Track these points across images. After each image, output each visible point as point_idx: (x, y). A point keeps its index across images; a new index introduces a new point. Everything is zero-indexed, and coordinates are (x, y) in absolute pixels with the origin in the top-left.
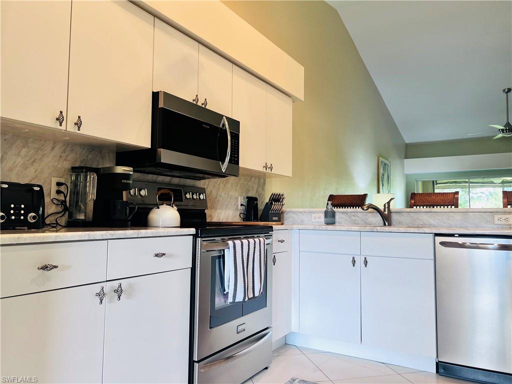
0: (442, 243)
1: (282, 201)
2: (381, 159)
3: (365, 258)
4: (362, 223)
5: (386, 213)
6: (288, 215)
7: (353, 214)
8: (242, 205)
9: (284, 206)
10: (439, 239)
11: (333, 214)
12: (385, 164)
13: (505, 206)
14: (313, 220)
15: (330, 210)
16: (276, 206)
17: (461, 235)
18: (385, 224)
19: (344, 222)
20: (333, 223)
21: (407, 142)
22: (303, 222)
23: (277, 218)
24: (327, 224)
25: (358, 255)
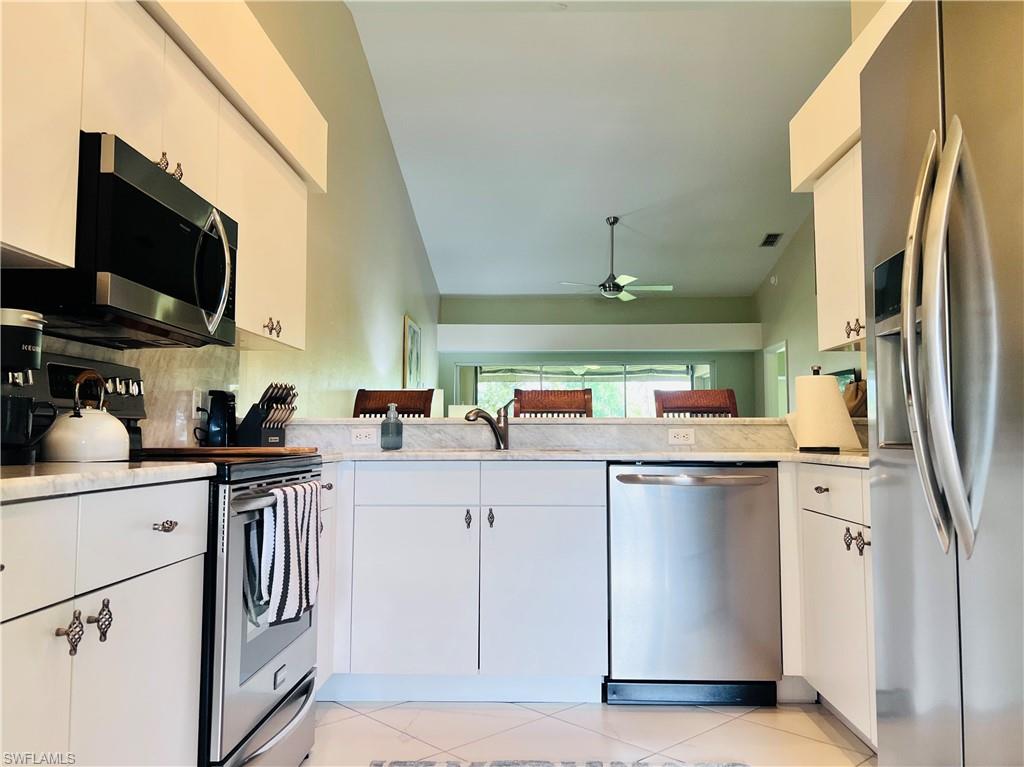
0: (622, 478)
1: (291, 403)
2: (409, 322)
3: (491, 511)
4: (453, 444)
5: (502, 425)
6: (296, 432)
7: (437, 428)
8: (198, 409)
9: (295, 412)
10: (615, 470)
11: (399, 428)
12: (414, 332)
13: (659, 415)
14: (354, 442)
15: (392, 420)
16: (277, 413)
17: (646, 463)
18: (498, 447)
19: (419, 445)
20: (397, 447)
21: (442, 292)
22: (331, 445)
23: (276, 439)
24: (386, 448)
25: (477, 506)
